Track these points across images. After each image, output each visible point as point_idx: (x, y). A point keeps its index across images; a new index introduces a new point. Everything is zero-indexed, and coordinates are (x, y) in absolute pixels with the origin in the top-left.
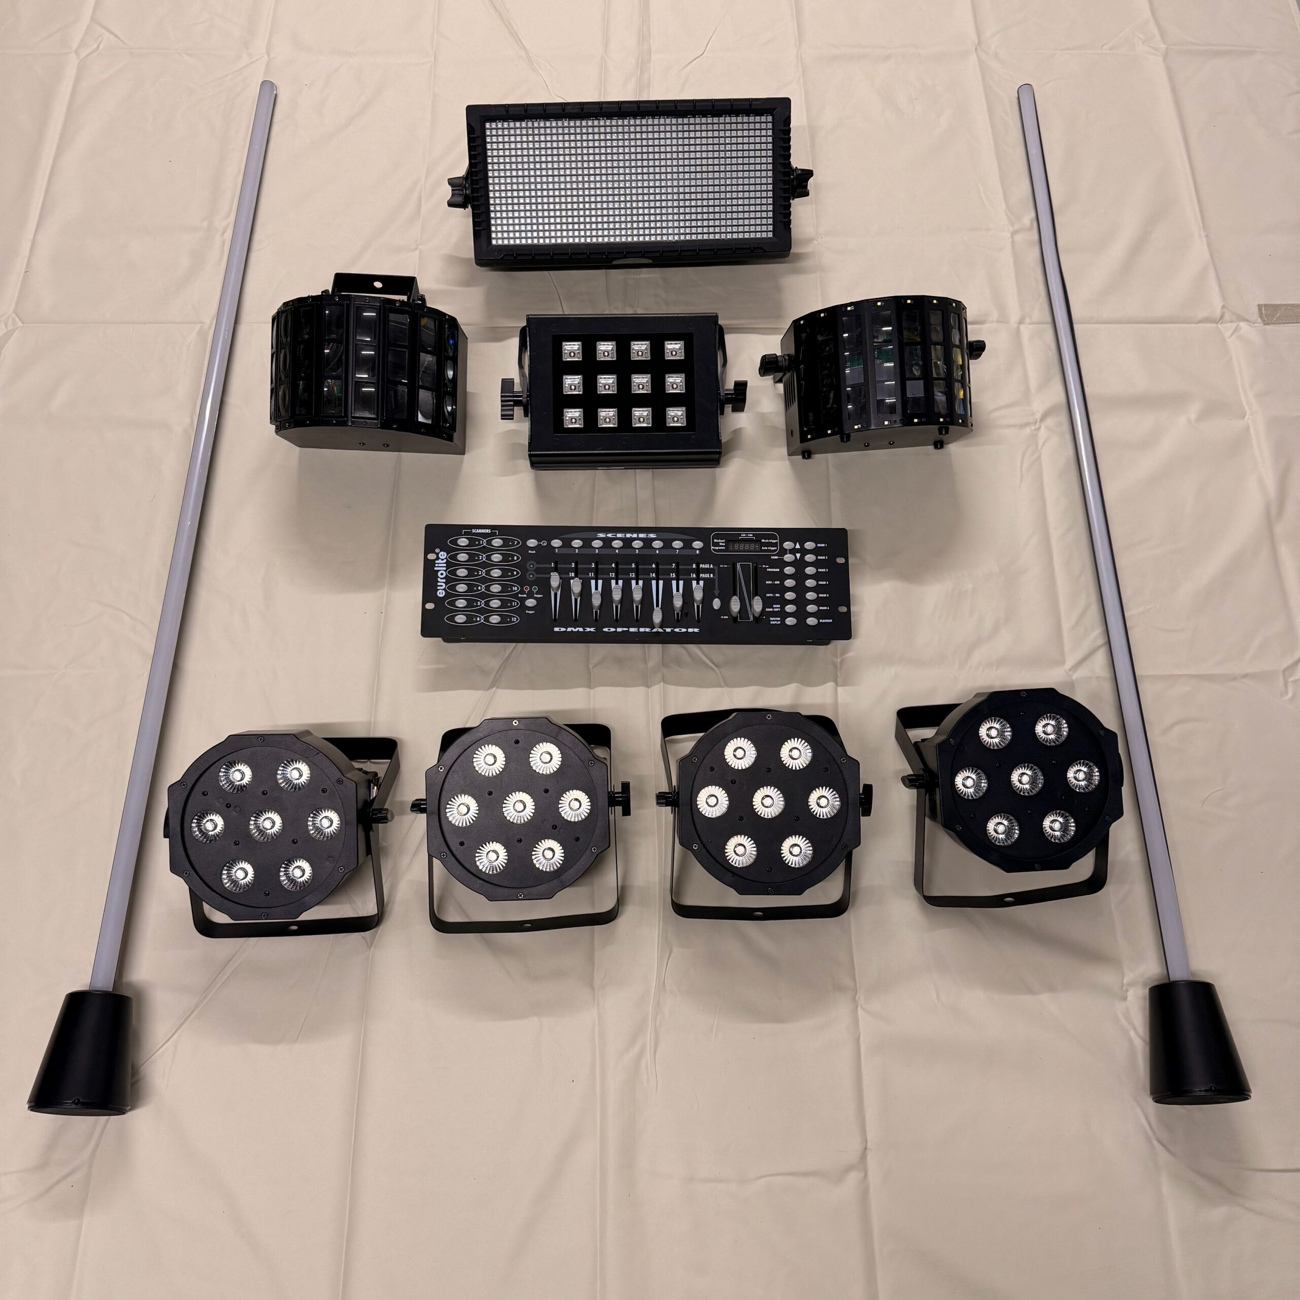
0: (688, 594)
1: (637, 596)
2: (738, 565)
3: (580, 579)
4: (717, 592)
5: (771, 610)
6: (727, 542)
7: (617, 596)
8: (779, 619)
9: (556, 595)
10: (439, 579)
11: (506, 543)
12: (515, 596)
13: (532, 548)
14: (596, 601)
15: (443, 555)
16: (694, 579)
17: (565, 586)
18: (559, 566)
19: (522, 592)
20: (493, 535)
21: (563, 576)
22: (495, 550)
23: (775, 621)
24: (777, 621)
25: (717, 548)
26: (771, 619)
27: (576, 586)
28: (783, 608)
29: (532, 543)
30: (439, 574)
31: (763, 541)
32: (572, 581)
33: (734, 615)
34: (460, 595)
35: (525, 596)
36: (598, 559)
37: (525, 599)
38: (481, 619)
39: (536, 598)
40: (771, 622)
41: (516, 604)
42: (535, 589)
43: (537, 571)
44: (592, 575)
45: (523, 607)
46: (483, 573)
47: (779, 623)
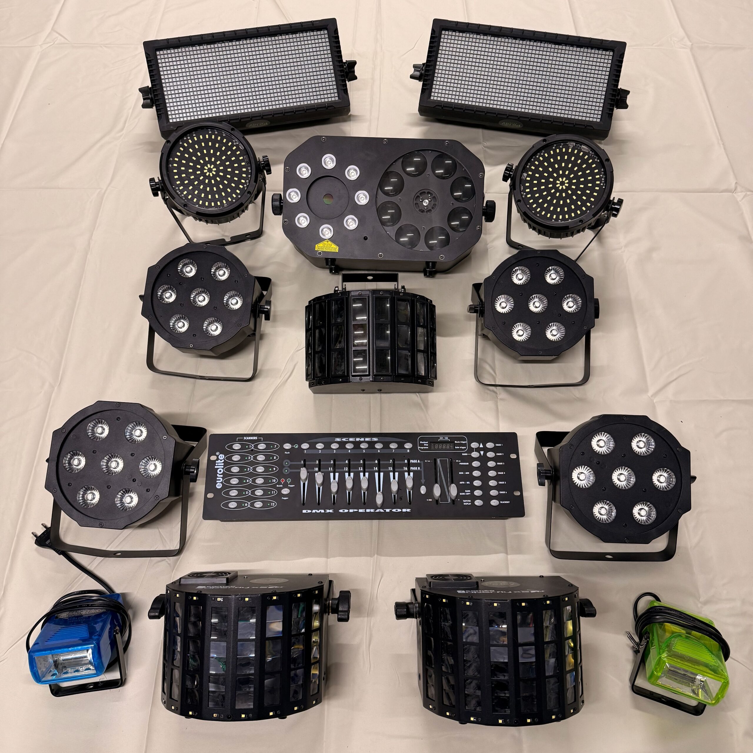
0: (402, 482)
1: (364, 485)
2: (438, 460)
3: (322, 472)
5: (464, 494)
6: (430, 443)
7: (349, 484)
8: (470, 501)
9: (304, 484)
10: (218, 475)
11: (268, 446)
12: (274, 486)
13: (287, 450)
14: (334, 488)
15: (222, 457)
16: (406, 471)
17: (311, 478)
18: (307, 463)
19: (279, 483)
20: (259, 441)
21: (310, 470)
22: (260, 452)
23: (467, 502)
25: (422, 448)
26: (464, 501)
27: (319, 478)
28: (472, 493)
29: (287, 446)
30: (218, 471)
31: (456, 442)
32: (316, 474)
33: (437, 498)
34: (233, 487)
35: (281, 486)
36: (336, 457)
37: (281, 488)
38: (248, 505)
39: (289, 488)
40: (464, 504)
41: (274, 492)
42: (289, 481)
43: (291, 467)
44: (331, 469)
45: (280, 495)
46: (250, 469)
47: (470, 504)
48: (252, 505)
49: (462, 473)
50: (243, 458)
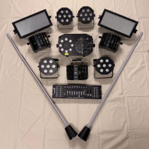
4: (86, 93)
7: (75, 94)
11: (62, 87)
14: (72, 94)
16: (83, 92)
21: (68, 91)
24: (93, 97)
33: (88, 96)
36: (72, 89)
39: (65, 94)
48: (60, 96)
49: (92, 92)
50: (58, 89)
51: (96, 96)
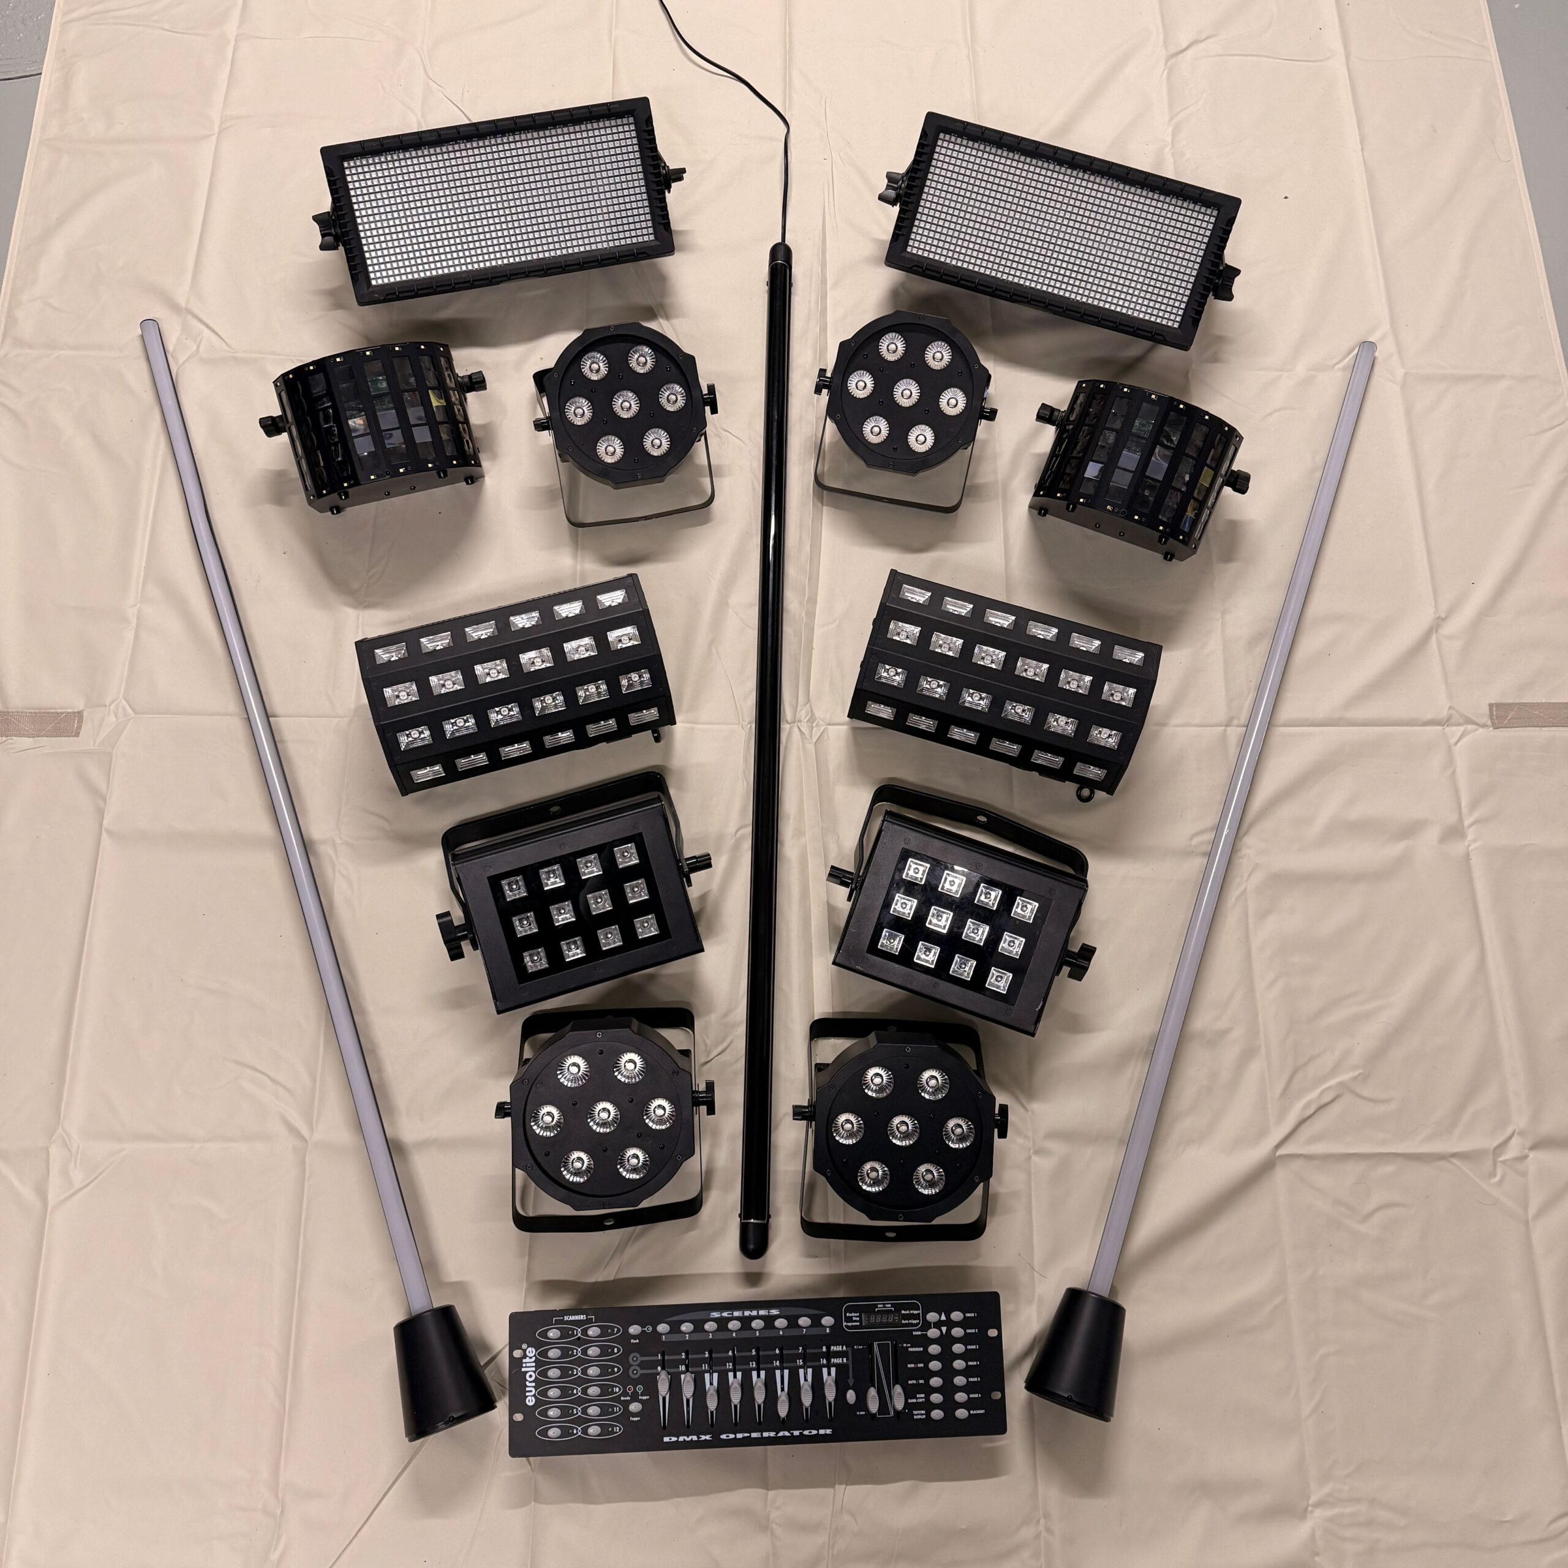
0: (818, 1386)
1: (760, 1397)
2: (875, 1344)
3: (692, 1373)
4: (851, 1382)
5: (914, 1401)
6: (862, 1316)
7: (736, 1398)
8: (923, 1412)
9: (664, 1398)
10: (527, 1383)
11: (604, 1331)
12: (617, 1399)
13: (635, 1337)
14: (712, 1400)
15: (531, 1352)
16: (824, 1366)
17: (675, 1387)
18: (666, 1358)
19: (625, 1394)
20: (588, 1321)
21: (670, 1370)
22: (592, 1341)
23: (919, 1415)
24: (922, 1414)
25: (850, 1324)
26: (915, 1412)
27: (687, 1383)
28: (927, 1398)
29: (634, 1329)
30: (528, 1377)
31: (903, 1312)
33: (873, 1411)
34: (552, 1403)
35: (628, 1398)
36: (714, 1346)
37: (628, 1403)
38: (578, 1431)
39: (641, 1401)
40: (916, 1417)
41: (618, 1410)
42: (640, 1388)
43: (642, 1365)
44: (705, 1367)
45: (627, 1413)
46: (578, 1372)
47: (924, 1417)
48: (585, 1431)
49: (912, 1366)
50: (565, 1353)
51: (949, 1406)
